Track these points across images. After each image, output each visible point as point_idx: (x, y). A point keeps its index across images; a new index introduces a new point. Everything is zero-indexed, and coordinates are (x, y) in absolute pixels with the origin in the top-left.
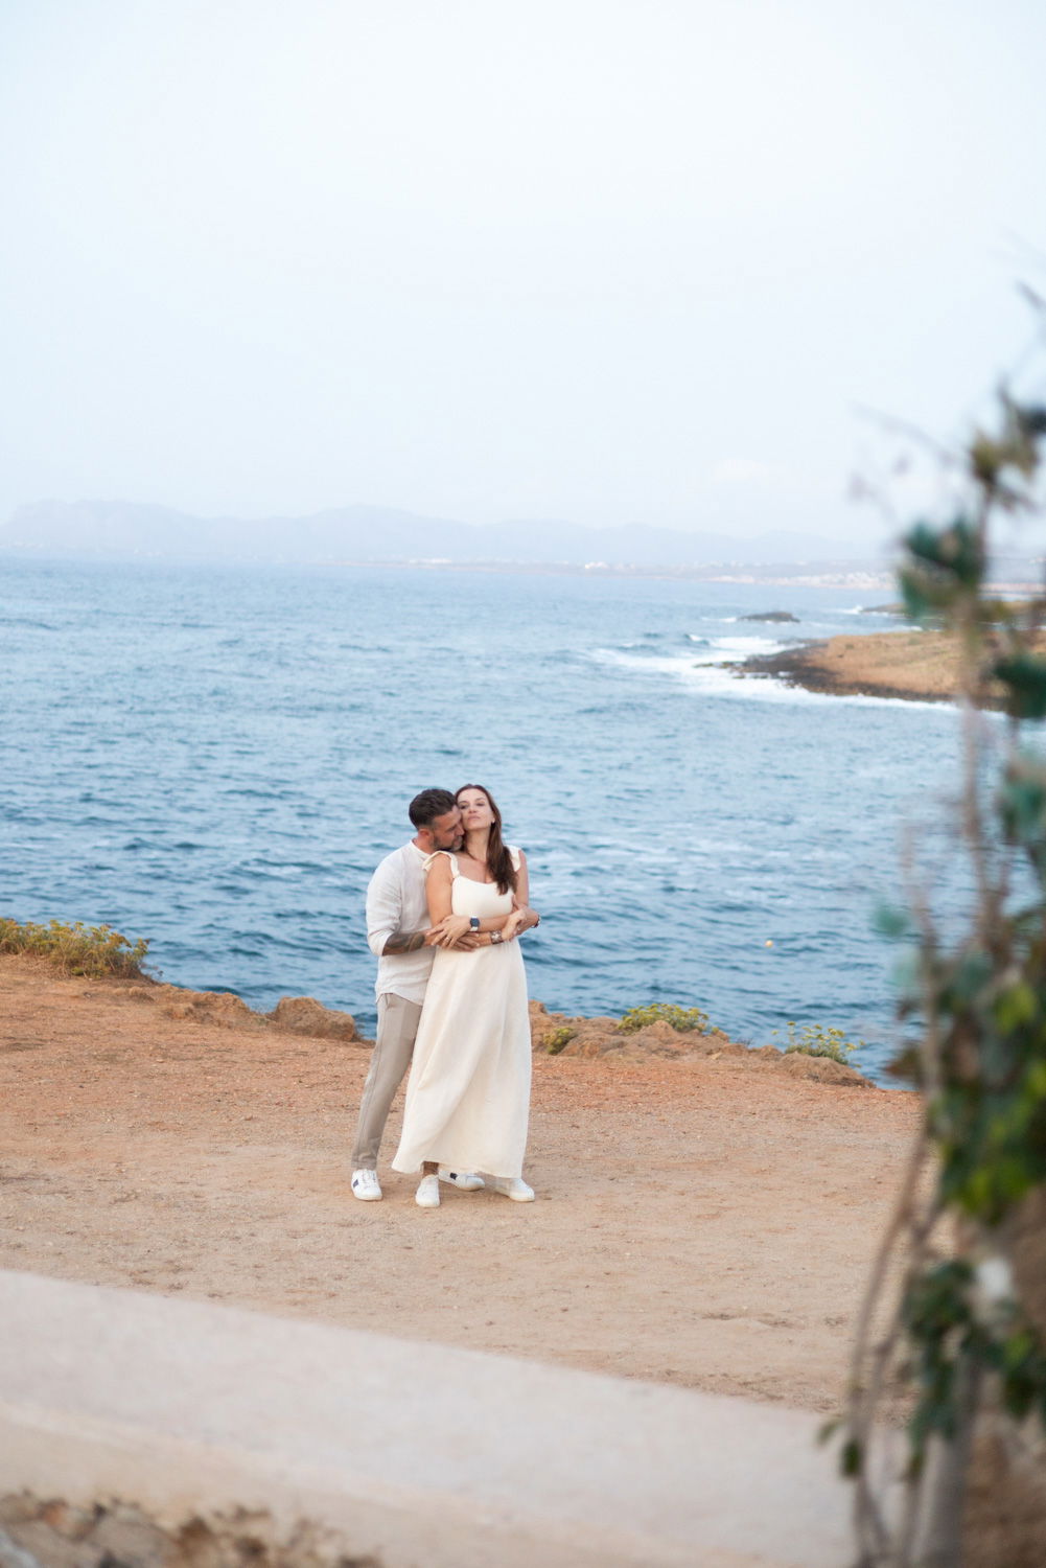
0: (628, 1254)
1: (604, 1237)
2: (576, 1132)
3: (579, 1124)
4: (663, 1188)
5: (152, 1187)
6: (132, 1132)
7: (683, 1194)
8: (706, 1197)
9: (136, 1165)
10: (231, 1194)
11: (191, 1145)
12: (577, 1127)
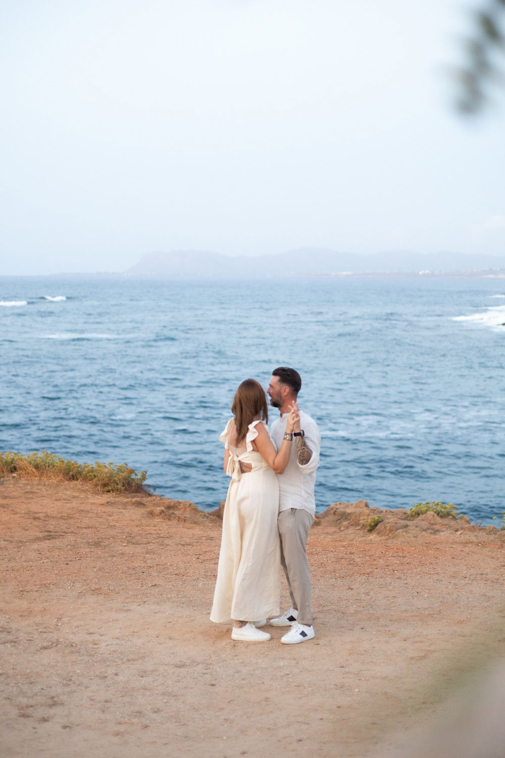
0: (357, 690)
1: (345, 676)
2: (350, 593)
3: (352, 587)
4: (393, 635)
5: (71, 636)
6: (80, 595)
7: (405, 641)
8: (421, 642)
9: (69, 620)
10: (118, 642)
11: (110, 605)
12: (352, 589)
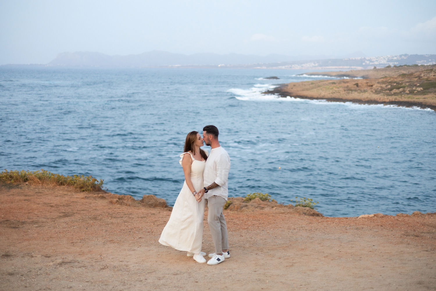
0: (267, 281)
1: (258, 275)
2: (242, 238)
3: (242, 235)
4: (274, 256)
5: (112, 263)
6: (104, 244)
7: (280, 259)
8: (288, 259)
9: (106, 256)
10: (137, 265)
11: (123, 248)
12: (242, 236)
